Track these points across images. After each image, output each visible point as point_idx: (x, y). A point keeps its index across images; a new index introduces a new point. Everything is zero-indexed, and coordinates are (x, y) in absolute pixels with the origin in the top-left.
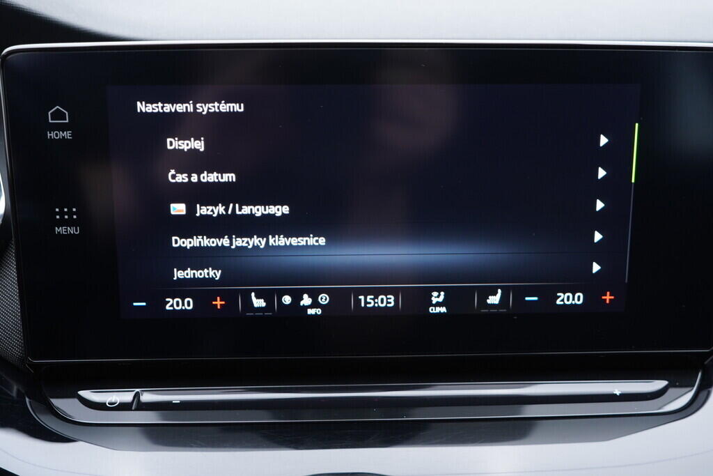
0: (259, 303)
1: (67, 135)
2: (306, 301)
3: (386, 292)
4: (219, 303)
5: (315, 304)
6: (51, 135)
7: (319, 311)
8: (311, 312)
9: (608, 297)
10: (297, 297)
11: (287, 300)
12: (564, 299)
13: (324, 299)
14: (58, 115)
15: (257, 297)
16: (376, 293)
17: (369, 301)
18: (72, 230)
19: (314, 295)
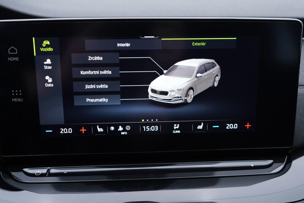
0: (100, 130)
1: (17, 59)
2: (121, 129)
3: (155, 124)
4: (83, 130)
5: (124, 130)
6: (10, 59)
7: (126, 133)
8: (123, 133)
9: (248, 126)
10: (117, 127)
11: (112, 128)
12: (229, 126)
13: (128, 128)
14: (13, 50)
15: (100, 128)
16: (150, 125)
17: (147, 129)
18: (19, 100)
19: (124, 126)
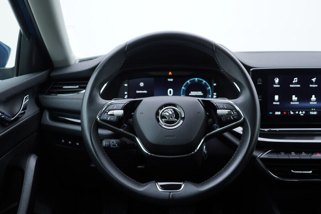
0: (292, 113)
1: (261, 83)
2: (300, 113)
3: (315, 111)
4: (285, 113)
5: (302, 113)
6: (258, 83)
7: (302, 115)
8: (301, 115)
10: (299, 112)
11: (297, 112)
13: (304, 112)
14: (260, 80)
15: (292, 112)
16: (313, 111)
17: (312, 113)
19: (302, 112)
